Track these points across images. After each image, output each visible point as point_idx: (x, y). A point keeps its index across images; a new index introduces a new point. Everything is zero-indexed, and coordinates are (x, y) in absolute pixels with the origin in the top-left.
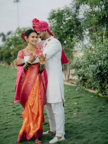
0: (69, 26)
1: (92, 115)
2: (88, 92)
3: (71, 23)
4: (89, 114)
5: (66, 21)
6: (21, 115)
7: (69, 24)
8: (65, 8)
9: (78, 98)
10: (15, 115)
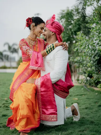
0: (78, 25)
1: (89, 110)
2: (93, 91)
3: (79, 22)
4: (86, 108)
5: (75, 21)
6: (8, 108)
7: (77, 23)
8: (74, 8)
9: (81, 95)
10: (3, 107)
